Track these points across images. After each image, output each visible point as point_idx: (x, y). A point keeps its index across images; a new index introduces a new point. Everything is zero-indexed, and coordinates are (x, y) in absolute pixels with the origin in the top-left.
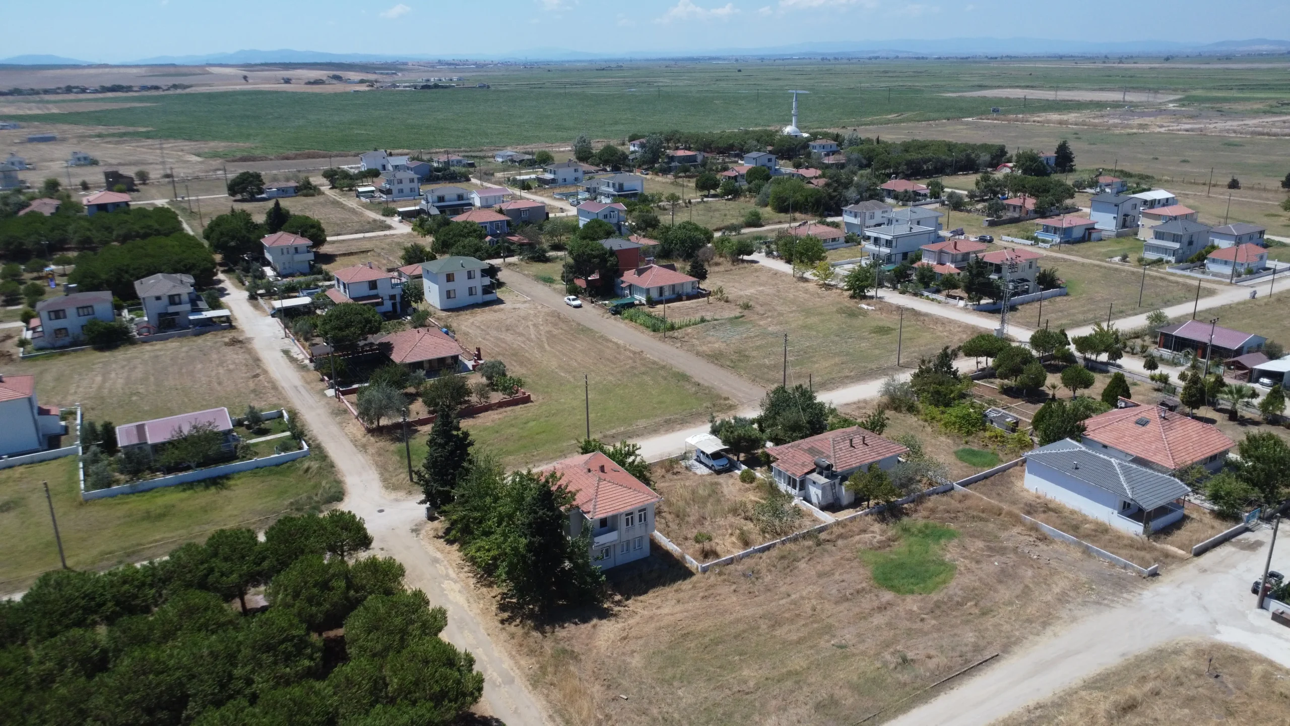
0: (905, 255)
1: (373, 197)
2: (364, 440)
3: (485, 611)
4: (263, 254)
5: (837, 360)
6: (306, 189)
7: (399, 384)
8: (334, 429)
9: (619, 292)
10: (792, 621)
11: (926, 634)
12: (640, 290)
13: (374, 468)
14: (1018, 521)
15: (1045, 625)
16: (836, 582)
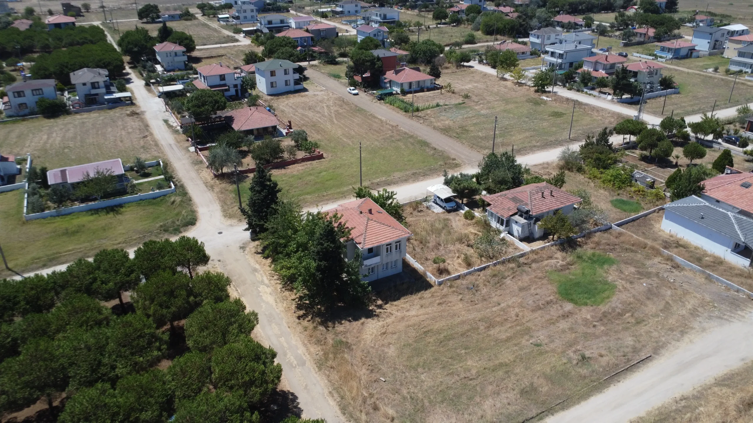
0: (571, 64)
1: (228, 21)
2: (212, 182)
3: (288, 309)
4: (155, 56)
5: (527, 134)
6: (187, 16)
7: (236, 145)
8: (193, 174)
9: (383, 85)
10: (501, 324)
11: (597, 337)
12: (397, 84)
13: (217, 202)
14: (658, 253)
15: (683, 333)
16: (532, 295)
